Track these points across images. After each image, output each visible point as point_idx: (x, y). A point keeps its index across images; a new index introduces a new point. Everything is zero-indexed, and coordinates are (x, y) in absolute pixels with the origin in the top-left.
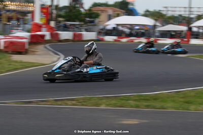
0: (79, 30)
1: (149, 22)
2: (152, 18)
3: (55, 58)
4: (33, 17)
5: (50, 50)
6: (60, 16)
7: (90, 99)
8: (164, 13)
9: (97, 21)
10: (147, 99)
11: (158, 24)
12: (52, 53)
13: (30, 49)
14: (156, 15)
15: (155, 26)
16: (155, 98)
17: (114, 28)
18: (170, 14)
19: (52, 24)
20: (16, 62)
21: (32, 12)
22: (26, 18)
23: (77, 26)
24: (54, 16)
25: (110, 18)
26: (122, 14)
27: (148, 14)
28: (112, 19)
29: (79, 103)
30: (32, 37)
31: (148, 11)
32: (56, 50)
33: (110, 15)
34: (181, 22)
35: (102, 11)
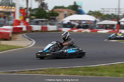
0: (45, 24)
1: (92, 18)
2: (94, 16)
3: (30, 42)
4: (14, 16)
5: (26, 38)
6: (32, 15)
7: (53, 70)
8: (102, 12)
9: (57, 18)
10: (91, 69)
11: (98, 20)
12: (28, 40)
13: (13, 37)
14: (97, 14)
15: (95, 22)
16: (97, 69)
17: (68, 23)
18: (105, 13)
19: (28, 20)
20: (3, 45)
21: (14, 13)
22: (10, 16)
24: (28, 15)
25: (66, 16)
26: (74, 14)
27: (91, 13)
28: (67, 16)
29: (47, 72)
30: (14, 29)
31: (90, 11)
32: (30, 38)
33: (66, 14)
34: (113, 18)
35: (61, 11)
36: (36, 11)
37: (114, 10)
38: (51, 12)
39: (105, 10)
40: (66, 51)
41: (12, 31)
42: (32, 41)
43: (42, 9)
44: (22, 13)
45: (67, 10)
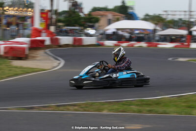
0: (79, 35)
1: (149, 26)
2: (152, 23)
3: (56, 63)
4: (32, 22)
5: (50, 55)
6: (60, 21)
7: (92, 104)
8: (164, 17)
9: (97, 25)
10: (149, 104)
11: (158, 28)
12: (52, 59)
13: (30, 55)
14: (157, 19)
15: (155, 31)
16: (158, 103)
17: (114, 32)
18: (170, 18)
19: (52, 29)
20: (16, 67)
22: (26, 23)
23: (77, 31)
24: (54, 20)
25: (110, 22)
26: (122, 19)
27: (147, 18)
28: (112, 23)
29: (82, 108)
30: (32, 42)
31: (147, 15)
32: (57, 56)
33: (110, 19)
34: (181, 26)
35: (102, 15)
36: (64, 15)
37: (183, 13)
38: (88, 17)
39: (170, 13)
40: (114, 76)
41: (30, 46)
42: (59, 60)
43: (74, 12)
44: (44, 18)
45: (111, 13)
